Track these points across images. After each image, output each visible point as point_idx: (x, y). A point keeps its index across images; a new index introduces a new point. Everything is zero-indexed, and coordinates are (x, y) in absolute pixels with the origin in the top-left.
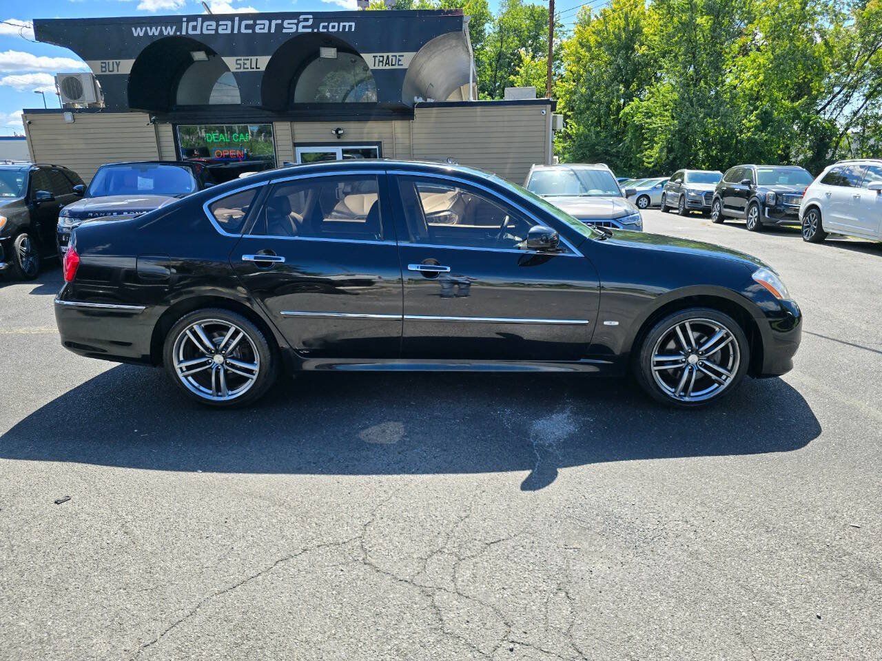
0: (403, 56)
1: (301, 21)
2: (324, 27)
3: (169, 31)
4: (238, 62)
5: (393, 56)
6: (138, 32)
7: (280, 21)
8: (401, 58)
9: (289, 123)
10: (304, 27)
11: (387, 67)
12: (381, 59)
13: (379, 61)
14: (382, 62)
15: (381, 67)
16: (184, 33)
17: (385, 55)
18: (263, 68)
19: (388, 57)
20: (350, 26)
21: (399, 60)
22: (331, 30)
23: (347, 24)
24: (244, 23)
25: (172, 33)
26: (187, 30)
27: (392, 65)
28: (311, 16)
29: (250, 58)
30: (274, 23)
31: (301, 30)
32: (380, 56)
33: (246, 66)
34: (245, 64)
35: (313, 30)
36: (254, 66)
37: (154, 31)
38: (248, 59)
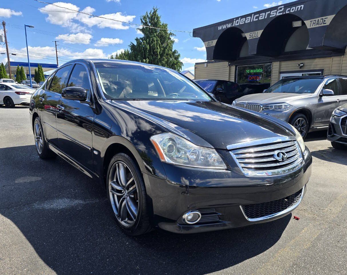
0: (327, 18)
1: (279, 10)
2: (288, 11)
3: (229, 26)
4: (251, 35)
5: (321, 19)
6: (220, 28)
7: (269, 12)
8: (325, 20)
9: (279, 62)
10: (279, 13)
11: (317, 26)
12: (314, 22)
13: (313, 23)
14: (315, 23)
15: (314, 27)
16: (234, 25)
17: (317, 19)
18: (259, 36)
19: (318, 20)
20: (301, 7)
21: (325, 21)
22: (291, 11)
23: (299, 7)
24: (255, 16)
25: (230, 26)
26: (236, 24)
27: (320, 24)
28: (283, 6)
29: (255, 32)
30: (267, 13)
31: (278, 14)
32: (314, 21)
33: (253, 36)
34: (253, 35)
35: (283, 13)
36: (256, 36)
37: (224, 27)
38: (254, 33)
